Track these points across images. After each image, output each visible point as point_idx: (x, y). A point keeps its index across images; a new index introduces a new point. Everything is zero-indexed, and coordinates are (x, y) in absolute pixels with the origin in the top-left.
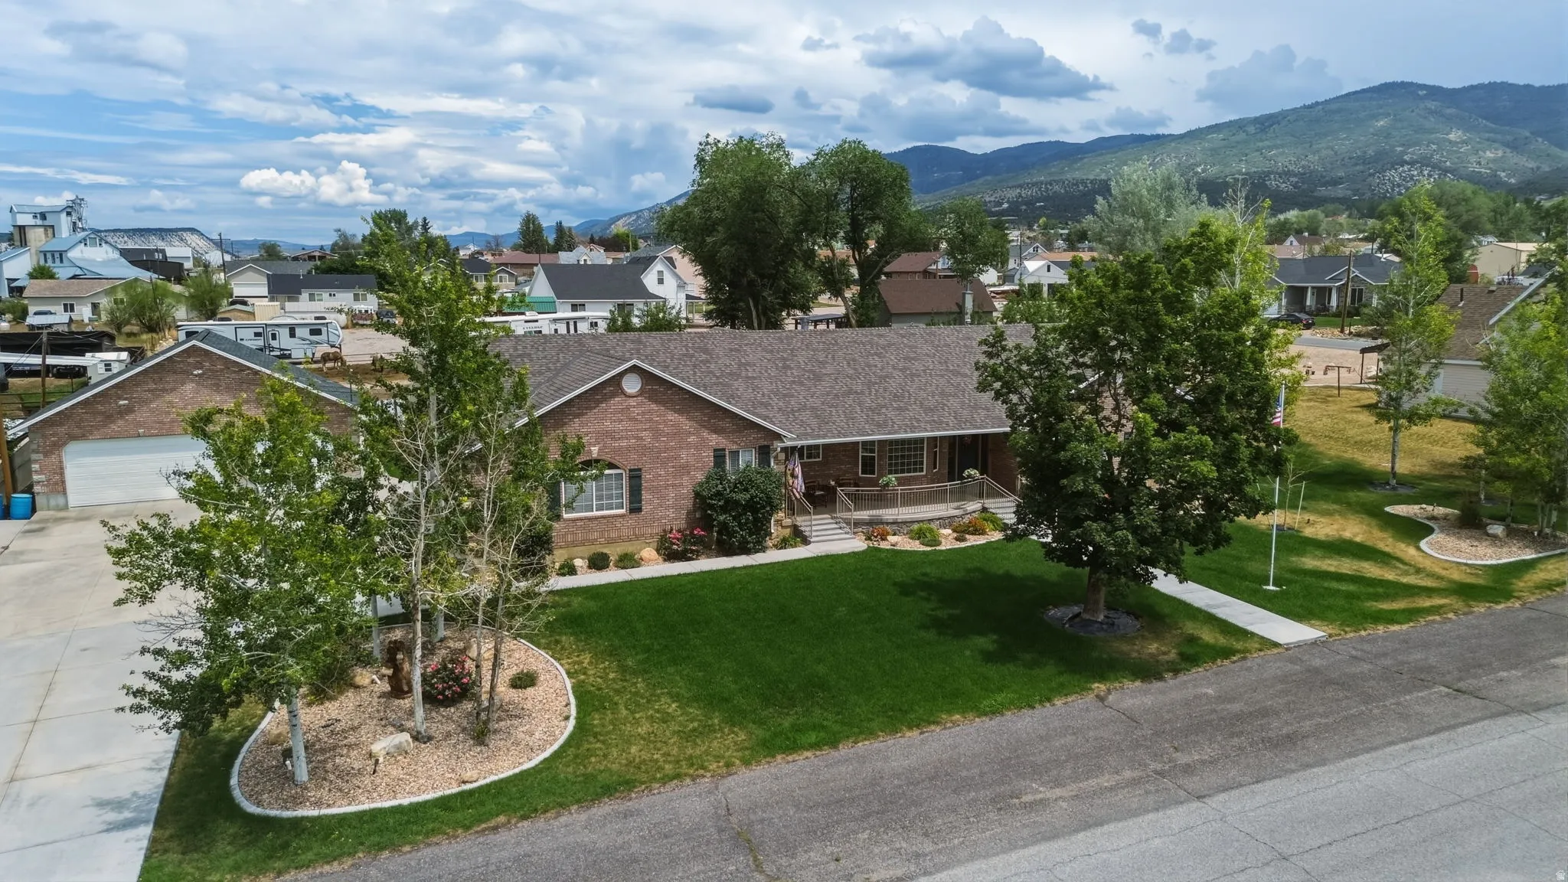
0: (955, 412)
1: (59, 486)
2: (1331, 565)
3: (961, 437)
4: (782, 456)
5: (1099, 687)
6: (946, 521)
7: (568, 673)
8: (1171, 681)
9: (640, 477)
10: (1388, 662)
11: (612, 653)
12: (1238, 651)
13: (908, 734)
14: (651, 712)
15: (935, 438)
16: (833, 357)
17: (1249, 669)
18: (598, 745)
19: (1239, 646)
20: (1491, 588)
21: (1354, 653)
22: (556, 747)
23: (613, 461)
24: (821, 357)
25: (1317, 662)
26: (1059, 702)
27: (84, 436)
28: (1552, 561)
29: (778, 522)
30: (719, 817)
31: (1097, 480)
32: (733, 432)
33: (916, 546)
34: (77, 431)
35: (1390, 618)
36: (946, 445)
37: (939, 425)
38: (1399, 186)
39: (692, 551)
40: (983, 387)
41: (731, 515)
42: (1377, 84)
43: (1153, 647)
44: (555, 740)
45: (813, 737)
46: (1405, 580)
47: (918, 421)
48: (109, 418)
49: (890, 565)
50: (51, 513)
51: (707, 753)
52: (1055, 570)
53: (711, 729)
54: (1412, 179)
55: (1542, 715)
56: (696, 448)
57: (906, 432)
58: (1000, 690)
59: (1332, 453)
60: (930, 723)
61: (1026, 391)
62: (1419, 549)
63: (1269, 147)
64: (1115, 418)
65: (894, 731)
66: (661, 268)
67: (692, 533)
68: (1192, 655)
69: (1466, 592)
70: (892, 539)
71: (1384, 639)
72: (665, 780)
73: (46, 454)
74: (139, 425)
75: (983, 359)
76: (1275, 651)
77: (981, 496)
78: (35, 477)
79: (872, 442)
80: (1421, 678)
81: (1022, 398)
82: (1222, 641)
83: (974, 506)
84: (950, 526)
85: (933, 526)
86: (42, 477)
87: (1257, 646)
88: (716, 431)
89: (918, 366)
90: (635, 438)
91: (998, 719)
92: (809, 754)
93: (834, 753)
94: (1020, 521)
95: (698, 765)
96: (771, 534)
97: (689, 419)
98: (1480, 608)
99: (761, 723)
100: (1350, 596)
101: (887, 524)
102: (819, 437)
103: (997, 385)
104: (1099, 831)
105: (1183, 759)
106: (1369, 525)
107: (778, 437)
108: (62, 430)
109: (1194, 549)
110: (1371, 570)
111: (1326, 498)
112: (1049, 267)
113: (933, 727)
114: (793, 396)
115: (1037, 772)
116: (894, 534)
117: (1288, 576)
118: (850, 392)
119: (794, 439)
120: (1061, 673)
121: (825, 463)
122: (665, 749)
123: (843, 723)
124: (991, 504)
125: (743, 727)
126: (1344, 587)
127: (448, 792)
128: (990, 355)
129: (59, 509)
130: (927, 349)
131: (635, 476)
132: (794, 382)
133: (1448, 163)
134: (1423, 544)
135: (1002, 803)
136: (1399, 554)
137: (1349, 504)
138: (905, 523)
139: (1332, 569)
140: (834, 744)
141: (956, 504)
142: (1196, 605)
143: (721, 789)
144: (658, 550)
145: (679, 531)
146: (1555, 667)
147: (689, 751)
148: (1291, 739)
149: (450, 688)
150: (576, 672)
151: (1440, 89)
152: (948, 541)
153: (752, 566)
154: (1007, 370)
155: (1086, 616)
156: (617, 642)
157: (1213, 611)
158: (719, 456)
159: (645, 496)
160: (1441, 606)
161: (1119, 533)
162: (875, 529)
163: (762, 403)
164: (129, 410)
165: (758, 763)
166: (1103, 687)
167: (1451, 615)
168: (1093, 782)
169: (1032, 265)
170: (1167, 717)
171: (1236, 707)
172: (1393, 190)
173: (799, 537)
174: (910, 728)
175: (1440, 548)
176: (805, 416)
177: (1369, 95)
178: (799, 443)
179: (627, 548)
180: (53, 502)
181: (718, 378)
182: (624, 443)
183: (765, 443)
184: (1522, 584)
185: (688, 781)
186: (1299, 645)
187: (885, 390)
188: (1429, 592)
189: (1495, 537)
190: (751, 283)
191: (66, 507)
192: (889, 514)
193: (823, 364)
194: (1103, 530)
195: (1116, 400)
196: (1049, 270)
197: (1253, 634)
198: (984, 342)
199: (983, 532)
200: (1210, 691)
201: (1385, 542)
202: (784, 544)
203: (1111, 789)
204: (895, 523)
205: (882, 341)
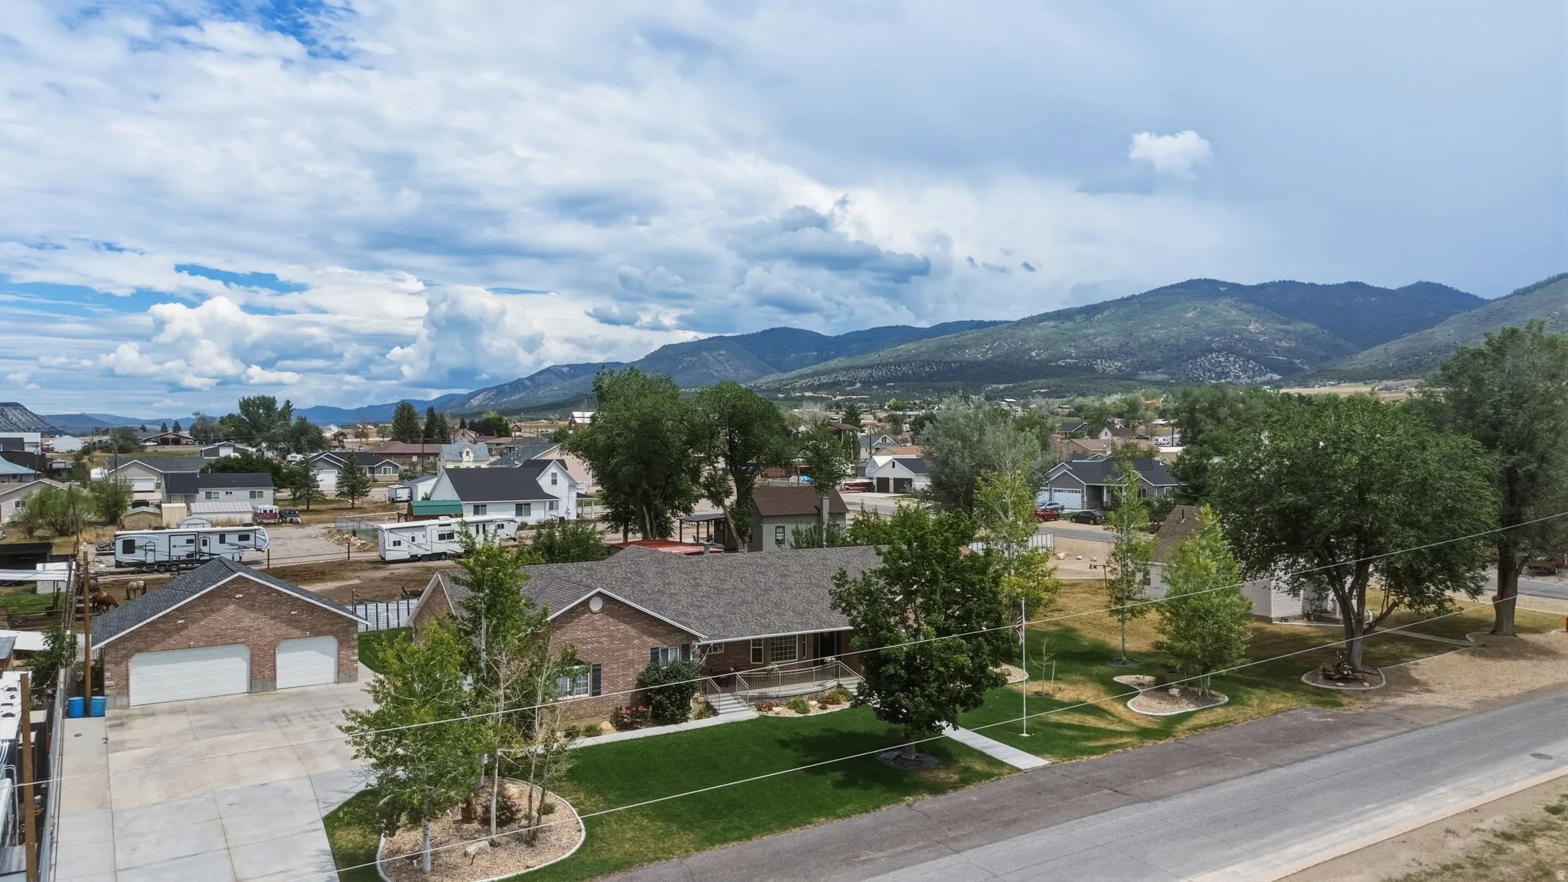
0: (818, 616)
1: (124, 689)
2: (1067, 719)
3: (822, 634)
4: (698, 652)
5: (910, 799)
6: (813, 695)
7: (572, 804)
8: (952, 794)
9: (600, 670)
10: (1083, 777)
11: (599, 792)
12: (995, 775)
13: (793, 830)
14: (632, 825)
15: (803, 635)
16: (731, 576)
17: (999, 785)
18: (604, 844)
19: (996, 771)
20: (1162, 731)
21: (1064, 773)
22: (577, 846)
23: (581, 659)
24: (722, 575)
25: (1041, 779)
26: (884, 809)
27: (148, 648)
28: (1205, 712)
29: (696, 701)
30: (686, 877)
31: (902, 667)
32: (664, 635)
33: (792, 714)
34: (142, 646)
35: (1092, 751)
36: (812, 639)
37: (806, 625)
38: (1210, 371)
39: (637, 723)
40: (834, 607)
41: (664, 696)
42: (1184, 280)
43: (942, 775)
44: (577, 843)
45: (736, 834)
46: (1110, 727)
47: (792, 622)
48: (168, 634)
49: (776, 728)
50: (117, 711)
51: (672, 846)
52: (882, 726)
53: (672, 833)
54: (1220, 365)
55: (1155, 803)
56: (639, 648)
57: (784, 631)
58: (848, 803)
59: (1091, 636)
60: (806, 823)
61: (861, 608)
62: (1126, 706)
63: (1094, 334)
64: (915, 626)
65: (785, 829)
66: (555, 471)
67: (637, 709)
68: (968, 777)
69: (1144, 733)
70: (776, 709)
71: (1085, 764)
72: (651, 861)
73: (117, 664)
74: (190, 639)
75: (834, 588)
76: (1018, 774)
77: (837, 676)
78: (107, 683)
79: (760, 640)
80: (1097, 785)
81: (859, 613)
82: (986, 768)
83: (831, 683)
84: (815, 698)
85: (805, 699)
86: (112, 683)
87: (1007, 771)
88: (652, 635)
89: (790, 581)
90: (597, 642)
91: (847, 820)
92: (734, 843)
93: (750, 842)
94: (860, 694)
95: (667, 854)
96: (691, 708)
97: (633, 627)
98: (1149, 743)
99: (703, 828)
100: (1073, 739)
101: (772, 698)
102: (724, 637)
103: (844, 604)
104: (901, 871)
105: (952, 834)
106: (1099, 691)
107: (696, 638)
108: (130, 645)
109: (962, 709)
110: (1091, 721)
111: (1076, 671)
112: (894, 463)
113: (808, 826)
114: (703, 607)
115: (870, 846)
116: (777, 706)
117: (1037, 727)
118: (743, 603)
119: (706, 639)
120: (885, 792)
121: (726, 655)
122: (645, 845)
123: (754, 827)
124: (843, 681)
125: (691, 831)
126: (1070, 733)
127: (520, 873)
128: (838, 586)
129: (122, 707)
130: (797, 568)
131: (597, 670)
132: (704, 596)
133: (1250, 351)
134: (1129, 704)
135: (848, 862)
136: (1112, 710)
137: (1091, 676)
138: (784, 697)
139: (1067, 722)
140: (749, 837)
141: (819, 683)
142: (975, 747)
143: (685, 864)
144: (611, 722)
145: (627, 708)
146: (1177, 776)
147: (661, 846)
148: (1015, 821)
149: (504, 814)
150: (577, 804)
151: (1238, 286)
152: (814, 709)
153: (680, 732)
154: (849, 594)
155: (904, 756)
156: (599, 785)
157: (985, 751)
158: (655, 653)
159: (604, 684)
160: (1125, 743)
161: (916, 699)
162: (762, 702)
163: (682, 613)
164: (184, 627)
165: (705, 849)
166: (911, 799)
167: (1130, 749)
168: (900, 848)
169: (881, 460)
170: (947, 813)
171: (987, 806)
172: (1205, 375)
173: (710, 710)
174: (795, 827)
175: (1140, 705)
176: (713, 621)
177: (1178, 290)
178: (712, 642)
179: (591, 722)
180: (118, 702)
181: (650, 595)
182: (590, 646)
183: (686, 642)
184: (1180, 727)
185: (664, 861)
186: (1034, 770)
187: (768, 599)
188: (1122, 734)
189: (1173, 696)
190: (645, 493)
191: (128, 706)
192: (773, 691)
193: (724, 581)
194: (908, 697)
195: (916, 614)
196: (894, 467)
197: (1006, 764)
198: (834, 578)
199: (838, 703)
200: (975, 799)
201: (1106, 701)
202: (700, 716)
203: (910, 851)
204: (777, 697)
205: (764, 562)
